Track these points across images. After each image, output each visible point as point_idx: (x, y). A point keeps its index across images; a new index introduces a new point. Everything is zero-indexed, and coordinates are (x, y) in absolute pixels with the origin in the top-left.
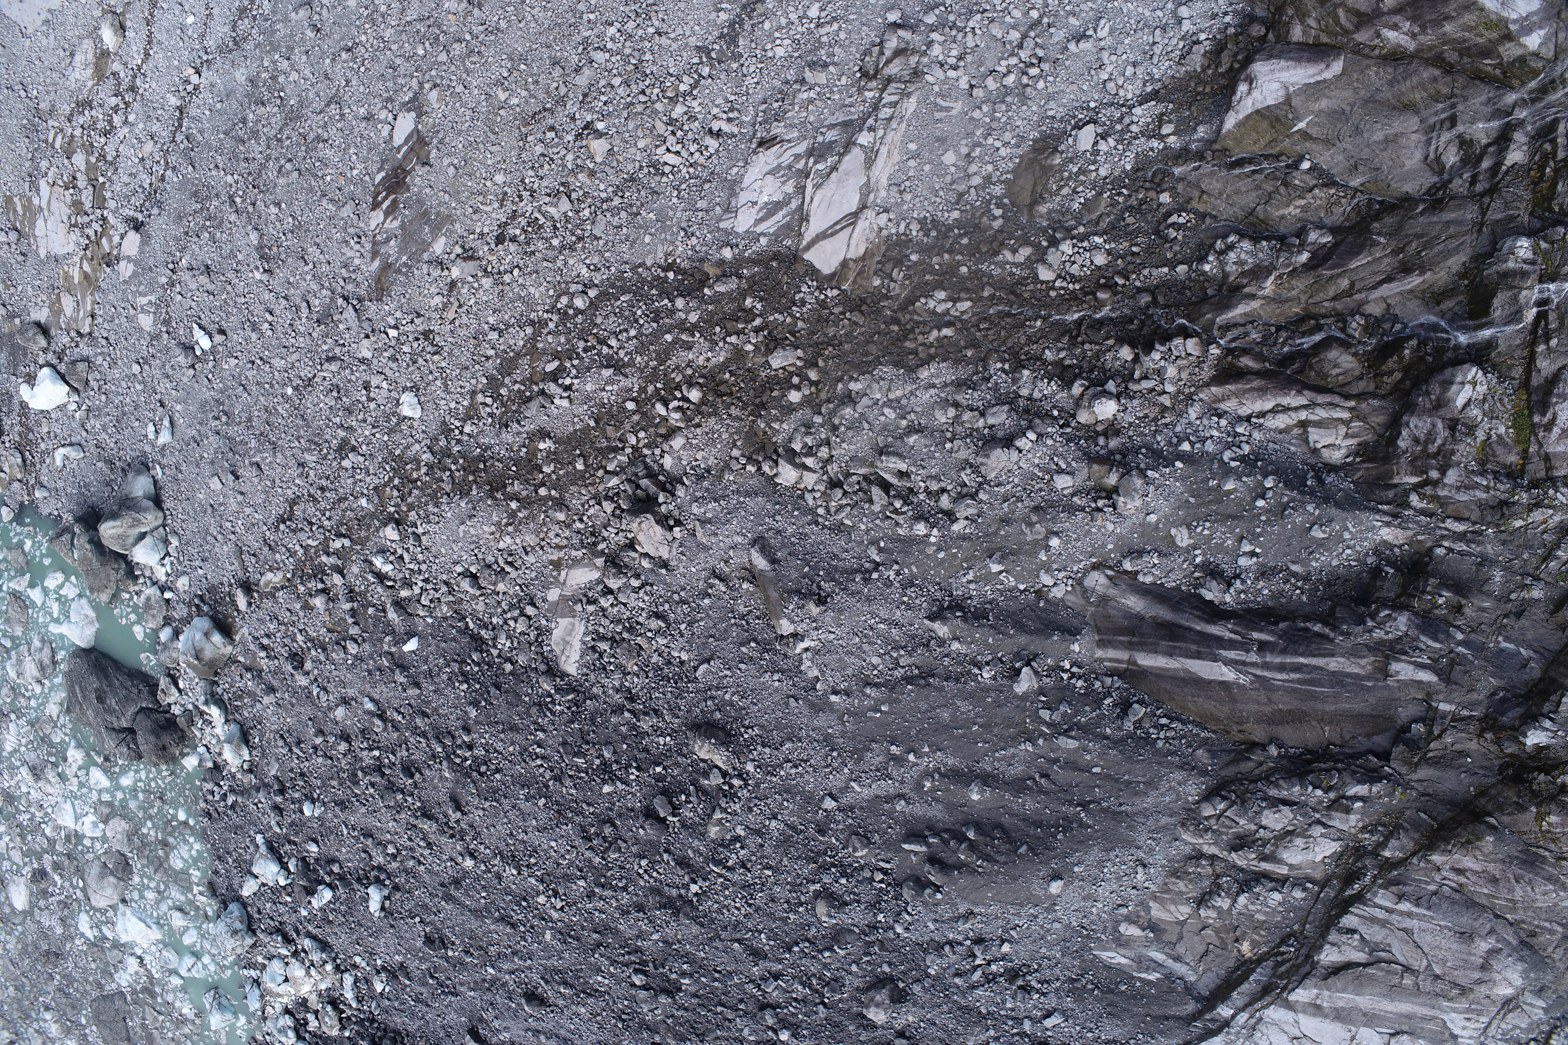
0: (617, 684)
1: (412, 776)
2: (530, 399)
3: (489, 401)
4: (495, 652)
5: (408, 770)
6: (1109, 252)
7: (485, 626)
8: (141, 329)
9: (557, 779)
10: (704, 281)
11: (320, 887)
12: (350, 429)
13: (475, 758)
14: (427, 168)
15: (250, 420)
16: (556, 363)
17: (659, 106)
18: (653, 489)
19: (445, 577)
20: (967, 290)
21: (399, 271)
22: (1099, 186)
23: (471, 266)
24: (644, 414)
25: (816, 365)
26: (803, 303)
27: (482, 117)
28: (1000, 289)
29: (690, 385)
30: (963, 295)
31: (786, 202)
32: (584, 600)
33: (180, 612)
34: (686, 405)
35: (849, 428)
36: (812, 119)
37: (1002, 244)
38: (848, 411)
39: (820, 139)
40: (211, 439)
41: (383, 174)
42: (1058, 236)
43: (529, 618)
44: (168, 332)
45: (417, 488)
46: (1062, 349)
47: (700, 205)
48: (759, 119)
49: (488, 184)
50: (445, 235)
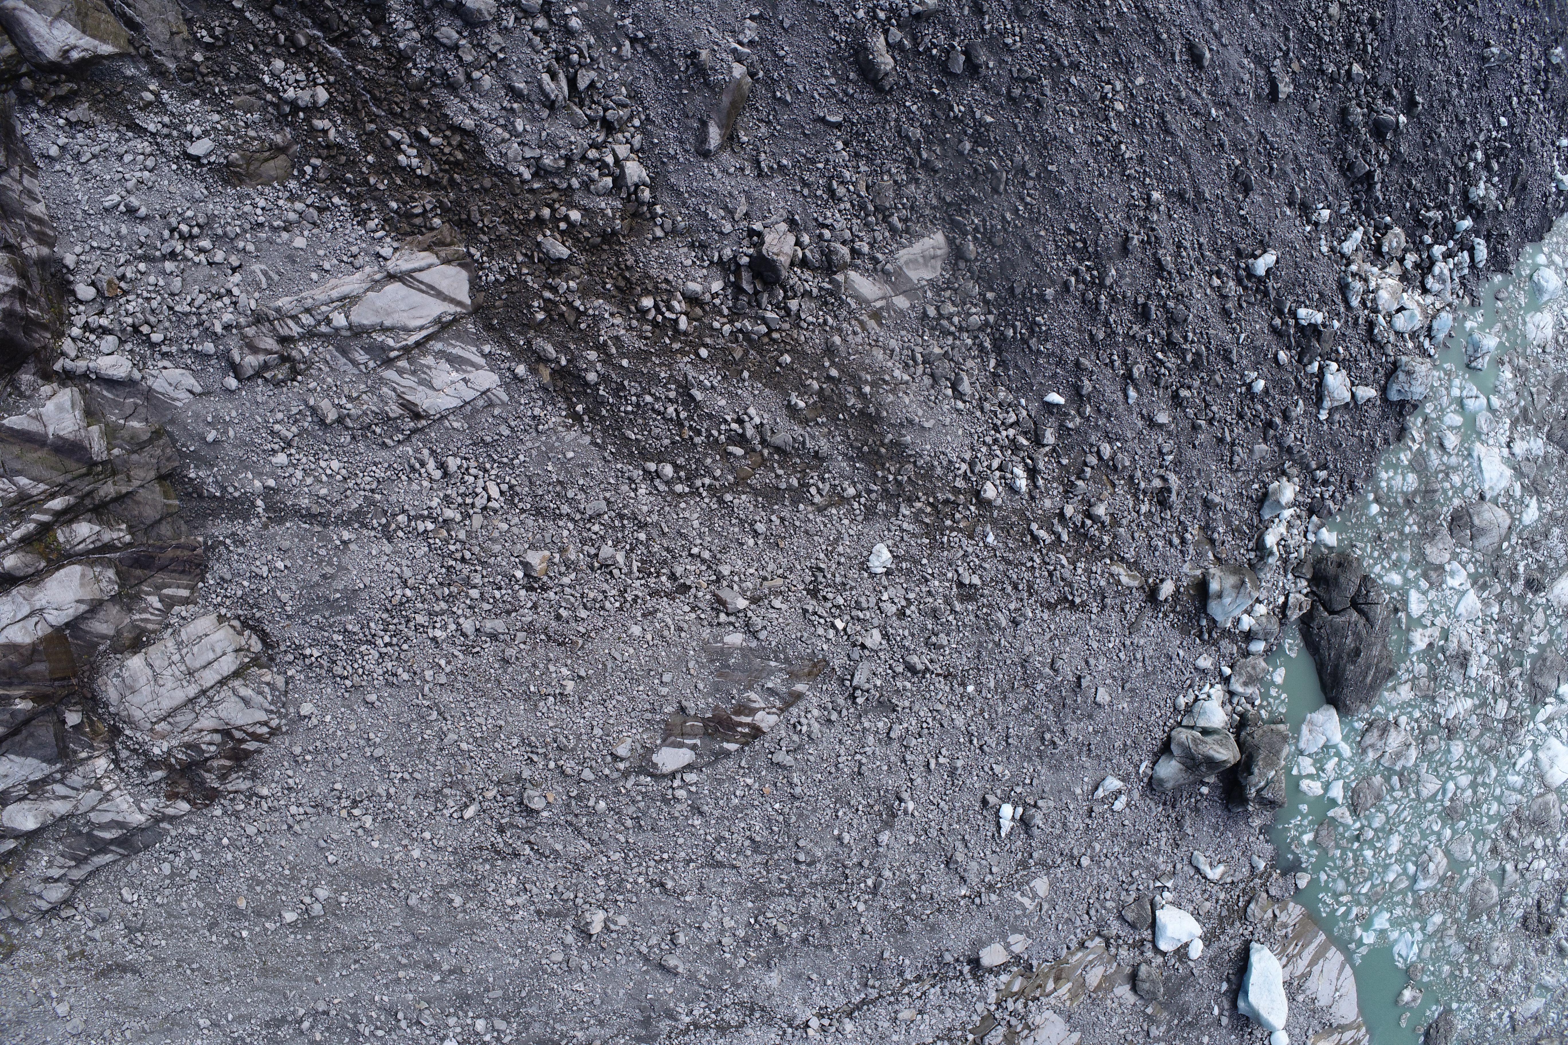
0: (913, 187)
1: (1145, 305)
2: (778, 449)
3: (813, 490)
4: (991, 318)
5: (1143, 315)
6: (269, 64)
7: (981, 348)
8: (1051, 886)
9: (1023, 171)
10: (559, 373)
11: (1303, 322)
12: (947, 601)
13: (1080, 261)
14: (684, 703)
15: (1026, 709)
16: (731, 448)
17: (462, 535)
18: (745, 275)
19: (978, 414)
20: (383, 145)
21: (787, 660)
22: (227, 111)
23: (725, 594)
24: (700, 337)
25: (537, 217)
26: (502, 270)
27: (602, 689)
28: (361, 120)
29: (644, 312)
30: (389, 142)
31: (442, 355)
32: (879, 267)
33: (1228, 647)
34: (662, 304)
35: (559, 148)
36: (362, 386)
37: (328, 147)
38: (547, 161)
39: (371, 364)
40: (1073, 735)
41: (726, 745)
42: (287, 109)
43: (938, 308)
44: (1031, 856)
45: (935, 498)
46: (363, 35)
47: (507, 432)
48: (401, 437)
49: (649, 637)
50: (722, 641)
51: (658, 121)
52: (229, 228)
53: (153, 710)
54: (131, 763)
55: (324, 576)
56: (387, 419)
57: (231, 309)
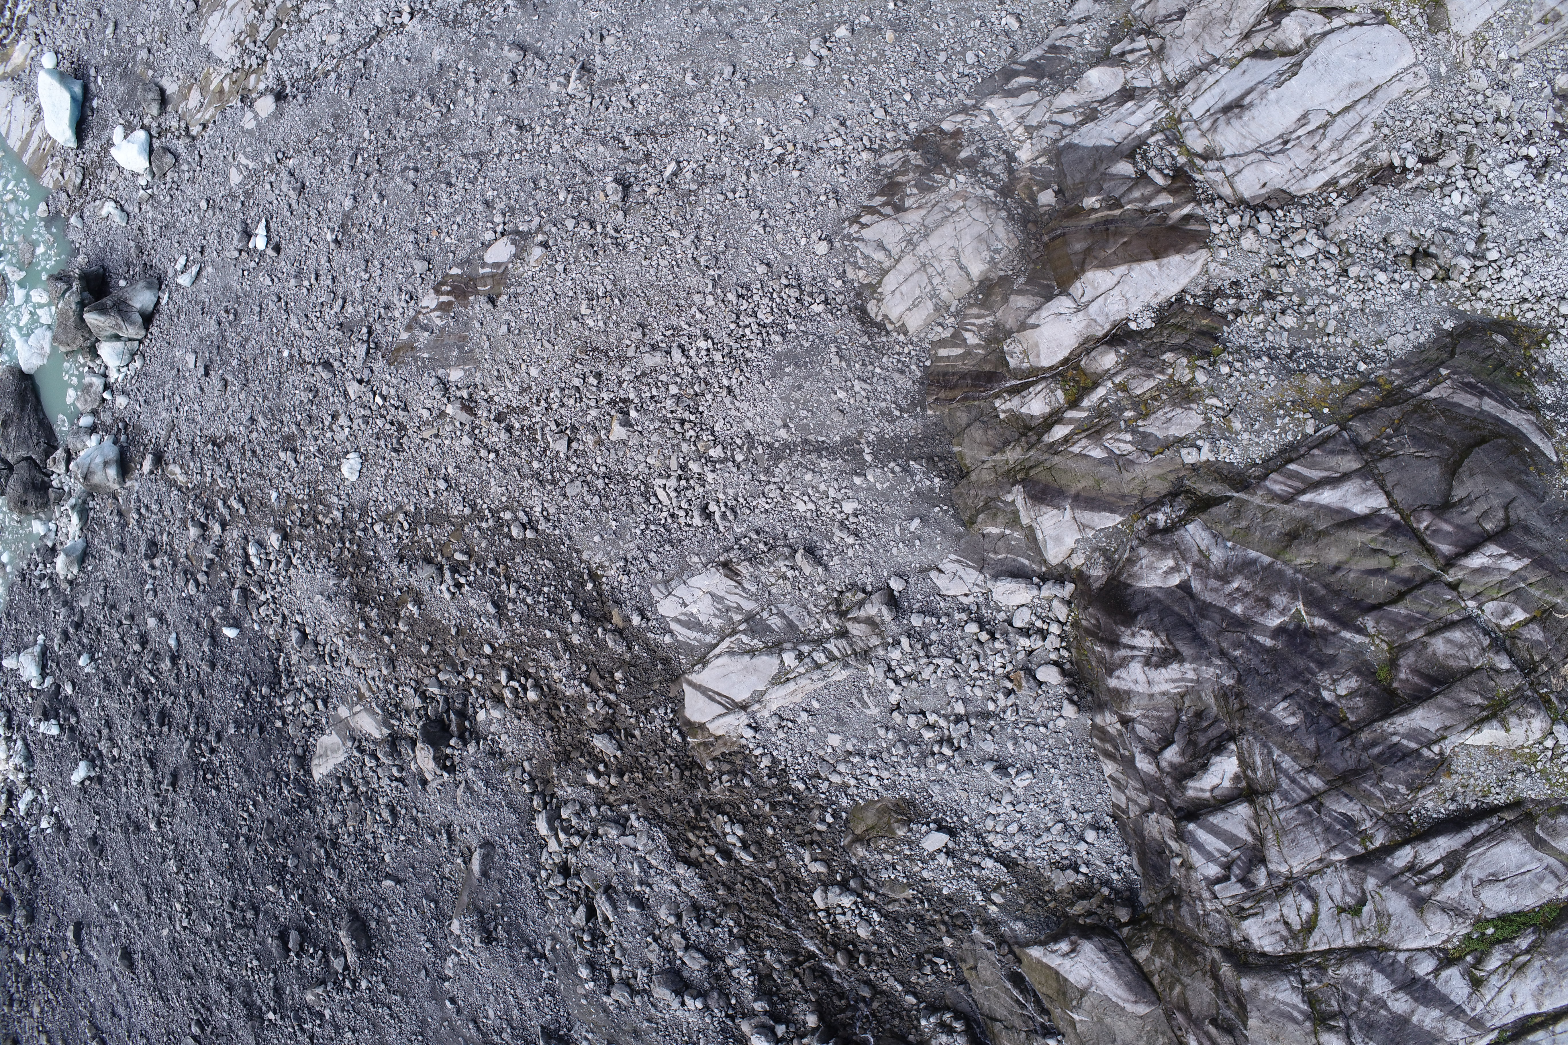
0: (334, 822)
1: (163, 725)
2: (429, 561)
3: (406, 526)
5: (164, 716)
6: (874, 933)
7: (288, 675)
8: (227, 178)
9: (249, 841)
10: (605, 619)
11: (54, 720)
12: (303, 434)
13: (210, 763)
14: (490, 306)
15: (247, 340)
16: (466, 558)
17: (684, 446)
18: (454, 728)
19: (286, 612)
20: (759, 847)
21: (415, 360)
22: (913, 881)
23: (464, 417)
24: (491, 665)
25: (621, 775)
26: (652, 720)
27: (557, 310)
28: (782, 872)
29: (536, 686)
30: (753, 849)
31: (705, 629)
32: (357, 744)
33: (106, 418)
34: (521, 695)
35: (603, 846)
36: (774, 591)
37: (811, 844)
38: (613, 833)
39: (765, 615)
40: (213, 322)
41: (459, 271)
42: (852, 883)
43: (316, 709)
44: (243, 203)
45: (315, 529)
46: (781, 962)
47: (652, 556)
48: (743, 542)
49: (524, 366)
50: (465, 371)
51: (525, 876)
52: (901, 752)
53: (962, 221)
54: (992, 160)
55: (800, 387)
56: (753, 559)
57: (894, 663)
